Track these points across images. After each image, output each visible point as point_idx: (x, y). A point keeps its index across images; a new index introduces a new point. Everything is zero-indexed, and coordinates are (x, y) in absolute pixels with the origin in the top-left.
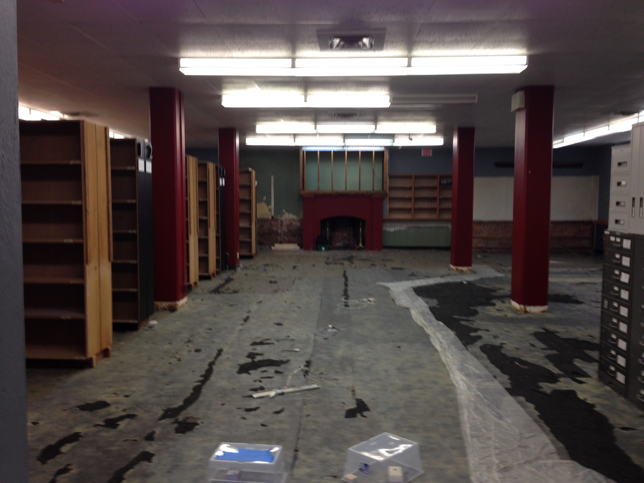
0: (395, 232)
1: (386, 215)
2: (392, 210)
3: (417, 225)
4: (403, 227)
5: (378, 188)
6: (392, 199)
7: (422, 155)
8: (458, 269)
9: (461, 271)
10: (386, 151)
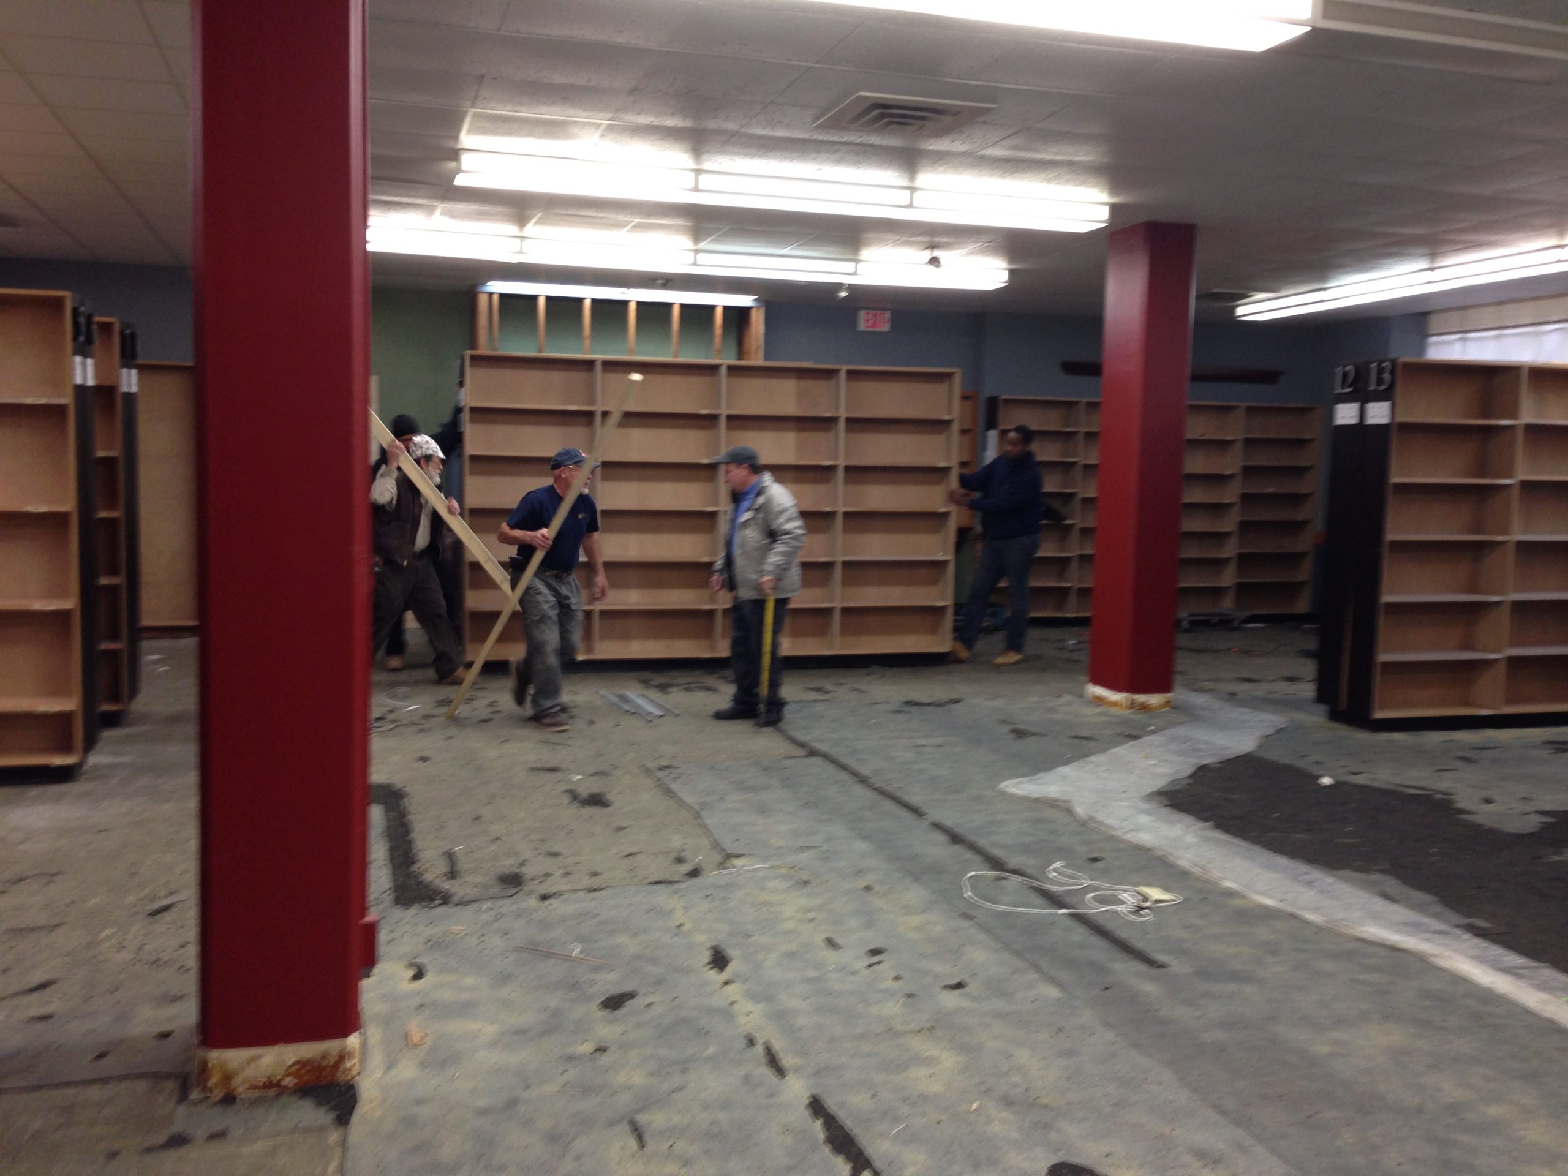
7: (862, 326)
8: (1136, 701)
9: (1144, 708)
10: (758, 308)
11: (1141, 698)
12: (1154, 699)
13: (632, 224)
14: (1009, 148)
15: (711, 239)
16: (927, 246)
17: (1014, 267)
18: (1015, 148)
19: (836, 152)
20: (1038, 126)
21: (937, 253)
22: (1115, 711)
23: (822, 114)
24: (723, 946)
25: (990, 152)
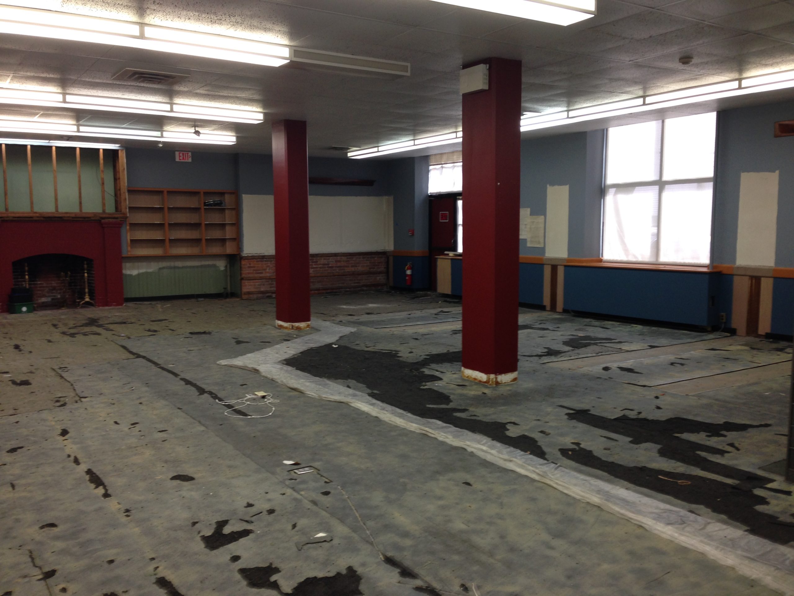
0: (139, 275)
1: (127, 250)
2: (135, 242)
3: (172, 264)
4: (152, 268)
5: (110, 208)
6: (134, 226)
7: (177, 160)
8: (294, 326)
9: (298, 328)
10: (122, 150)
11: (296, 324)
12: (302, 325)
13: (40, 114)
14: (206, 90)
15: (84, 120)
16: (193, 126)
17: (238, 135)
18: (208, 90)
19: (127, 88)
20: (213, 83)
21: (197, 129)
22: (286, 331)
23: (114, 75)
24: (67, 429)
25: (198, 91)
